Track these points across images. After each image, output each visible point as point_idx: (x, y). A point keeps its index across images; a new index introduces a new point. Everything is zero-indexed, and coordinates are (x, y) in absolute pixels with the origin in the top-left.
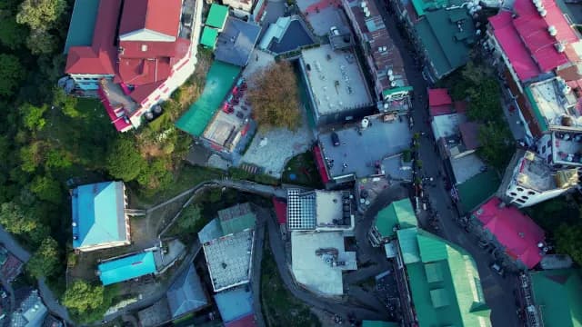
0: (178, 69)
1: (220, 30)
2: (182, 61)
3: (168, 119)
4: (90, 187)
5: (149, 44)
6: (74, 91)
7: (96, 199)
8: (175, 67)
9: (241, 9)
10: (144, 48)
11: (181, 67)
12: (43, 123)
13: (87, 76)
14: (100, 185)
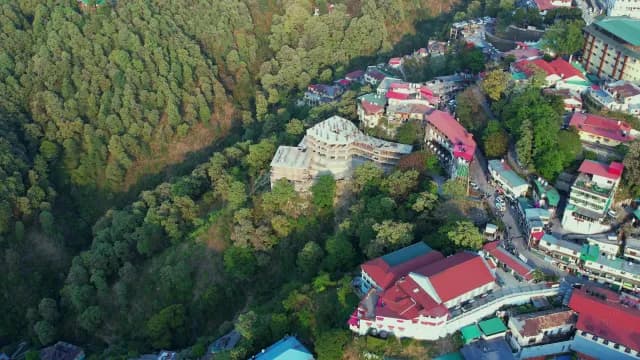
0: (423, 323)
1: (484, 336)
2: (429, 319)
3: (383, 348)
4: (298, 343)
5: (422, 291)
6: (356, 286)
7: (291, 350)
8: (421, 318)
9: (517, 339)
10: (416, 291)
11: (426, 323)
12: (322, 289)
13: (370, 280)
14: (304, 348)
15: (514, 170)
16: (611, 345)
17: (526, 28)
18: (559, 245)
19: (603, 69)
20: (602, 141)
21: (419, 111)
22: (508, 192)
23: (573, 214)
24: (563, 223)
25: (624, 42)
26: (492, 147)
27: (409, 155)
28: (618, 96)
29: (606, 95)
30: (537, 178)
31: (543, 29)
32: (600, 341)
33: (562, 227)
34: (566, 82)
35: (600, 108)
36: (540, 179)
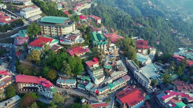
15: (66, 78)
16: (138, 103)
17: (7, 32)
18: (104, 90)
19: (52, 34)
20: (81, 55)
21: (8, 81)
22: (72, 86)
23: (98, 79)
24: (95, 83)
25: (55, 24)
26: (52, 76)
27: (21, 99)
28: (72, 40)
29: (68, 41)
30: (77, 76)
31: (13, 30)
32: (136, 105)
33: (96, 85)
34: (52, 43)
35: (70, 46)
36: (78, 76)
